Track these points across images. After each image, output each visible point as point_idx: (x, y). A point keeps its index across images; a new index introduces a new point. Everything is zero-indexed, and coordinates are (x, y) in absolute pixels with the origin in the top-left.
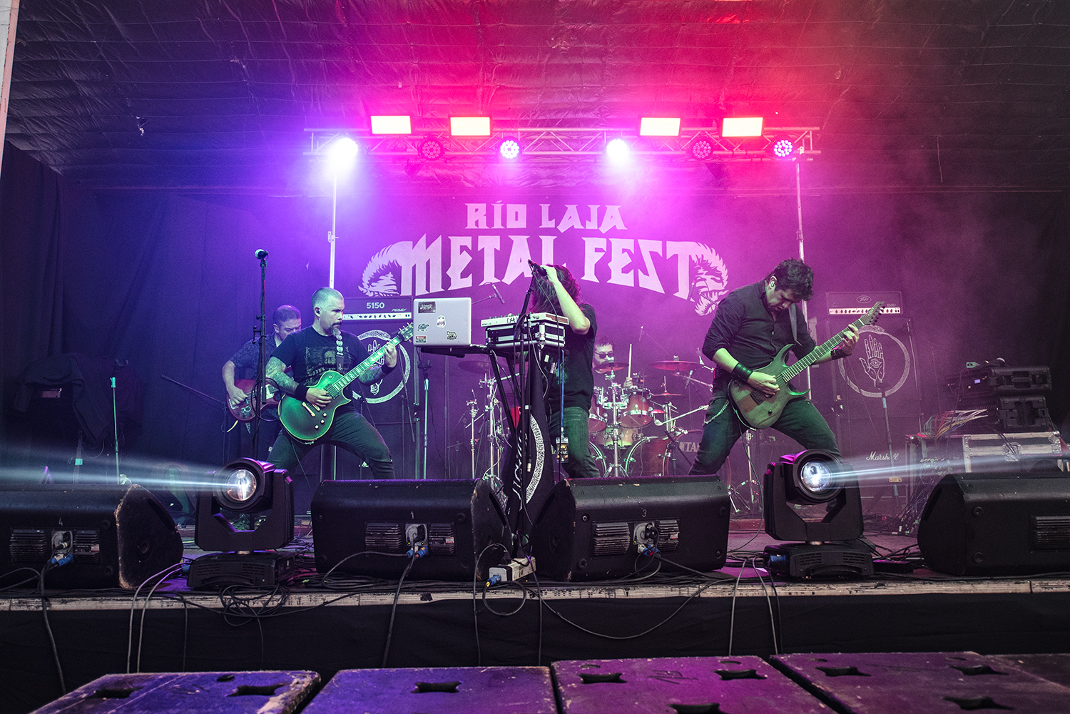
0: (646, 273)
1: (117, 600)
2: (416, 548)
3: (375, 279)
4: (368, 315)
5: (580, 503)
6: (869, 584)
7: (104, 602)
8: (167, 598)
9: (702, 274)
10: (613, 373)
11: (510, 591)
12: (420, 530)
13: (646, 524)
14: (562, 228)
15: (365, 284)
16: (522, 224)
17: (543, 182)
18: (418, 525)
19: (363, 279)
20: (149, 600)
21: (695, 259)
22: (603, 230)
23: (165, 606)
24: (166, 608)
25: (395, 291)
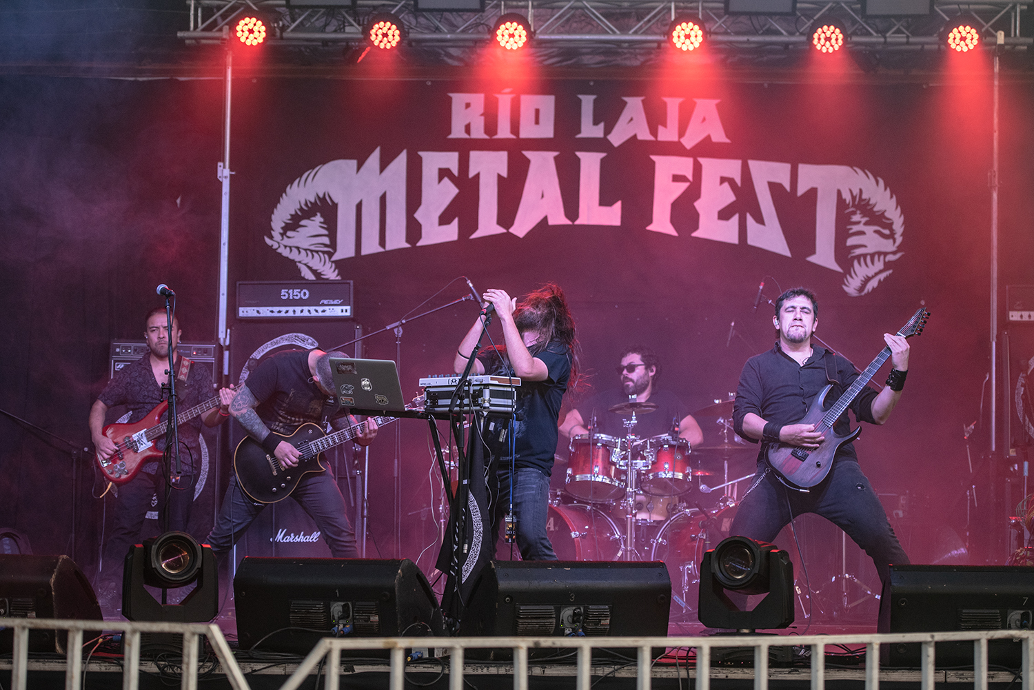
0: (760, 220)
1: (59, 662)
2: (341, 626)
3: (293, 224)
4: (284, 309)
5: (503, 585)
6: (783, 670)
7: (47, 664)
8: (105, 662)
9: (858, 223)
10: (634, 418)
11: (429, 666)
12: (345, 607)
13: (574, 608)
14: (617, 138)
15: (276, 234)
16: (546, 130)
17: (587, 60)
18: (343, 603)
19: (273, 224)
20: (89, 663)
21: (847, 197)
22: (689, 142)
23: (103, 669)
24: (105, 671)
25: (326, 246)
